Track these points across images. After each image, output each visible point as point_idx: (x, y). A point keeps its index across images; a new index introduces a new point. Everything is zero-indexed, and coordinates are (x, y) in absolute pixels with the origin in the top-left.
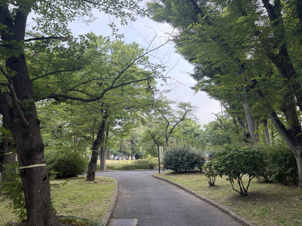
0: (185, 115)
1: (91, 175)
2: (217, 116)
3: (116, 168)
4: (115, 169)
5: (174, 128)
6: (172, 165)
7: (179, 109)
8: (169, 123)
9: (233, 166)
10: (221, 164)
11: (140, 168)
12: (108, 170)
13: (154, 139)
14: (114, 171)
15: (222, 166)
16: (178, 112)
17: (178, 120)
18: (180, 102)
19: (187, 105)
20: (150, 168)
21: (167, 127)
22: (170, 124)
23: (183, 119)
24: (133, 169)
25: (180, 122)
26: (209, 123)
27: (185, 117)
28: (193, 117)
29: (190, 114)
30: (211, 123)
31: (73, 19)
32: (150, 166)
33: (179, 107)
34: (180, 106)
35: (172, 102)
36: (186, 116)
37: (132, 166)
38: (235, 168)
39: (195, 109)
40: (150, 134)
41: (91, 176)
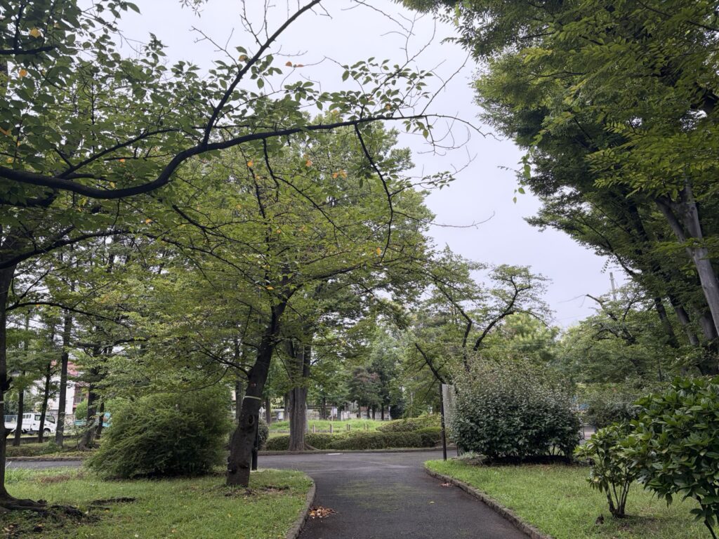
0: (514, 299)
1: (240, 470)
2: (601, 302)
3: (335, 443)
5: (484, 335)
8: (471, 322)
12: (309, 449)
13: (431, 366)
14: (325, 453)
19: (519, 271)
20: (425, 445)
21: (466, 334)
23: (509, 308)
25: (501, 318)
27: (513, 307)
30: (585, 323)
32: (424, 438)
34: (498, 274)
36: (516, 303)
39: (542, 282)
41: (238, 473)
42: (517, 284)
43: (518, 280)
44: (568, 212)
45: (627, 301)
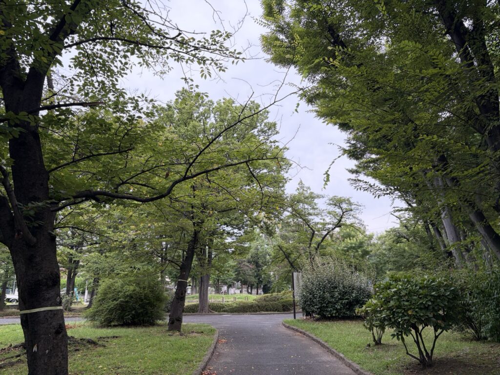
0: (342, 217)
1: (176, 321)
2: (400, 219)
3: (227, 309)
4: (224, 311)
5: (322, 241)
6: (316, 307)
7: (332, 208)
8: (314, 232)
9: (401, 312)
10: (382, 307)
11: (267, 310)
12: (211, 312)
13: (289, 260)
14: (221, 314)
15: (383, 310)
16: (329, 213)
17: (330, 226)
18: (331, 196)
19: (344, 200)
20: (284, 310)
21: (311, 239)
22: (316, 233)
23: (338, 223)
24: (254, 312)
25: (333, 229)
26: (386, 231)
27: (341, 222)
28: (357, 221)
29: (351, 217)
30: (389, 232)
31: (124, 73)
32: (283, 306)
33: (330, 204)
34: (331, 202)
35: (318, 197)
36: (343, 220)
37: (252, 306)
38: (405, 316)
39: (359, 207)
40: (281, 252)
41: (175, 323)
42: (343, 208)
43: (344, 205)
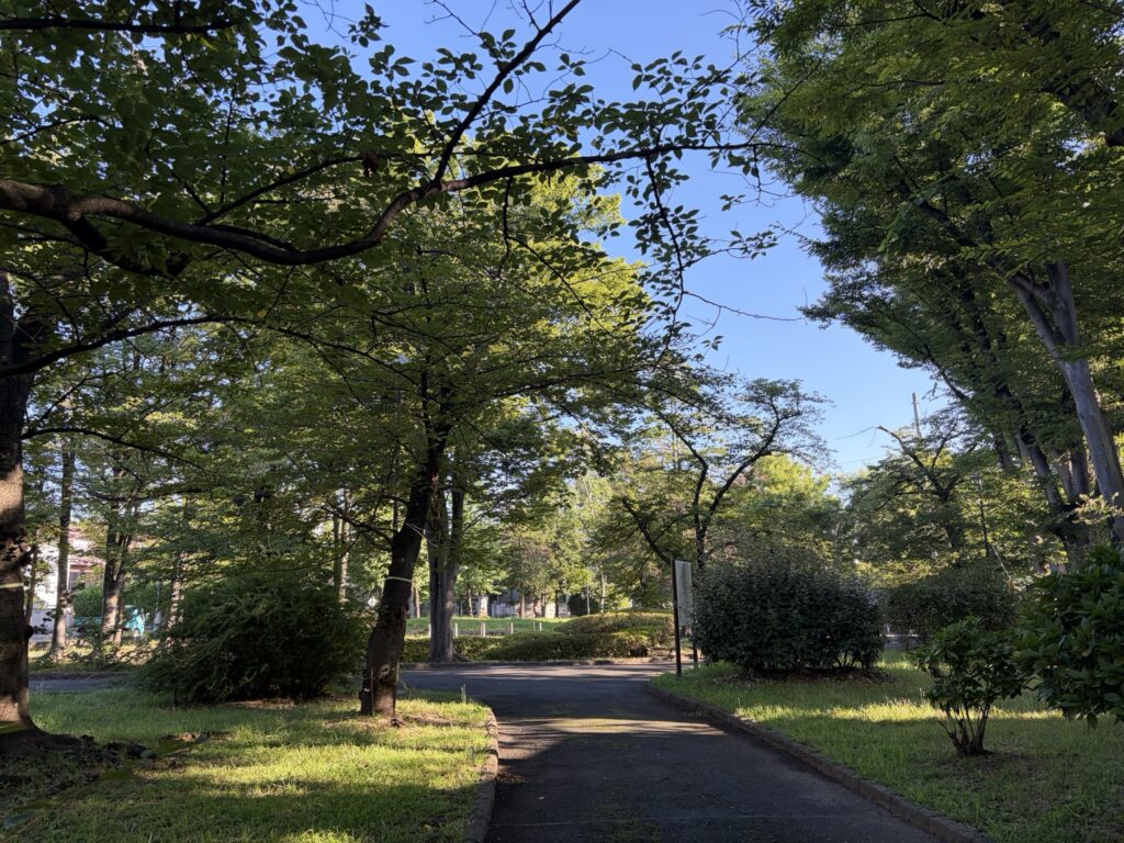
0: (774, 431)
1: (380, 688)
3: (497, 649)
4: (491, 657)
5: (727, 487)
7: (750, 409)
8: (706, 467)
11: (593, 654)
12: (460, 660)
13: (646, 534)
17: (745, 453)
19: (783, 390)
20: (632, 654)
21: (700, 485)
23: (766, 446)
24: (563, 658)
25: (752, 460)
26: (871, 468)
27: (772, 443)
28: (808, 441)
30: (877, 469)
32: (631, 643)
33: (751, 399)
34: (752, 393)
36: (776, 437)
37: (558, 643)
40: (628, 515)
41: (379, 692)
42: (780, 408)
43: (781, 403)
44: (867, 299)
45: (939, 438)
